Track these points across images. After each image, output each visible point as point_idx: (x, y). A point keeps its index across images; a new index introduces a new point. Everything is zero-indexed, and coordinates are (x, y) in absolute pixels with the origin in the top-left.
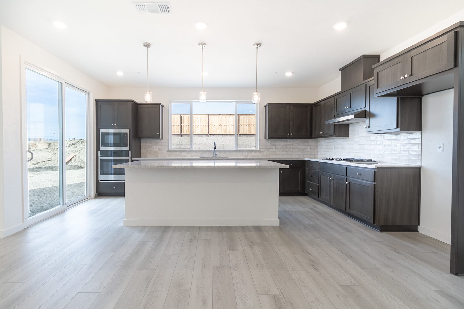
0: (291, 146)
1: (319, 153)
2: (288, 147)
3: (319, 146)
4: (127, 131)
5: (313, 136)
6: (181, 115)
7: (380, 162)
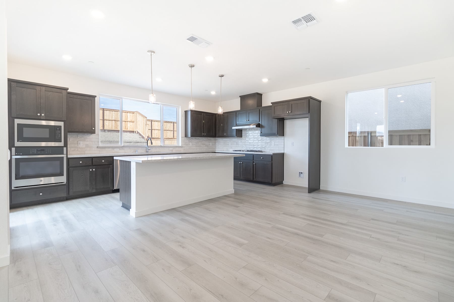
0: (201, 143)
1: (217, 147)
2: (200, 143)
3: (216, 143)
4: (61, 124)
5: (217, 136)
6: (103, 109)
7: (264, 152)
